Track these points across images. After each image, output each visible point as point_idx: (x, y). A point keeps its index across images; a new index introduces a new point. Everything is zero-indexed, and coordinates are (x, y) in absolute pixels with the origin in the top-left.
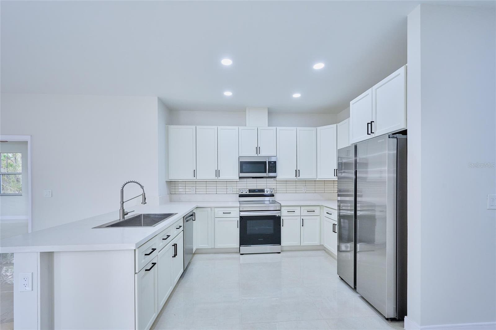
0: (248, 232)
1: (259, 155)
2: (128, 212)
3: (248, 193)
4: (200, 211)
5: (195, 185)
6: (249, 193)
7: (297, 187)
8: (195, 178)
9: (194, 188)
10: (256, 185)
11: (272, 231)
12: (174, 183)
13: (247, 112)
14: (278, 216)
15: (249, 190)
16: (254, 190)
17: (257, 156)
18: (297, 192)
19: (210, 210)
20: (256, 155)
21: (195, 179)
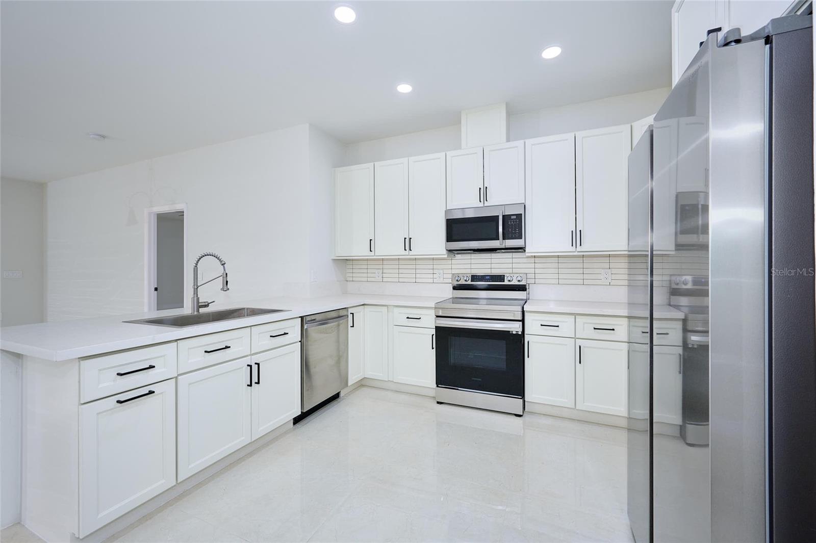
0: (452, 360)
1: (486, 204)
2: (209, 302)
3: (469, 282)
4: (370, 311)
5: (381, 267)
6: (471, 281)
7: (586, 271)
8: (372, 253)
9: (381, 271)
10: (489, 266)
11: (503, 365)
12: (351, 262)
13: (463, 121)
14: (514, 333)
15: (472, 276)
16: (481, 276)
17: (483, 206)
18: (586, 282)
19: (386, 310)
20: (481, 205)
21: (373, 256)
